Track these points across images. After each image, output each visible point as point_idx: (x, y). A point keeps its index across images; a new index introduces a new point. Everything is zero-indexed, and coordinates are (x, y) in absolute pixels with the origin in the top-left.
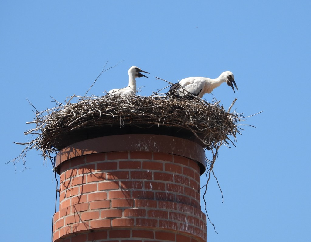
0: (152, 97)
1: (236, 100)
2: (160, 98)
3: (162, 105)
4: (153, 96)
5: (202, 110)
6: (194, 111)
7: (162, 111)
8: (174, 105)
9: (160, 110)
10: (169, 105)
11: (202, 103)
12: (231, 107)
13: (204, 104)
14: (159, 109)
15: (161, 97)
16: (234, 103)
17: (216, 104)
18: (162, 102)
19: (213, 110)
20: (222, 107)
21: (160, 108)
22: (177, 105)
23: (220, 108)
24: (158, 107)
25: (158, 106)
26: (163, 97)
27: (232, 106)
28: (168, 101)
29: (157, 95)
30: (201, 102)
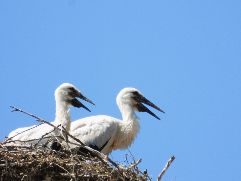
0: (3, 146)
1: (173, 158)
2: (18, 148)
3: (22, 163)
4: (5, 143)
5: (102, 175)
6: (86, 177)
7: (22, 176)
8: (45, 164)
9: (18, 173)
10: (35, 164)
11: (104, 163)
12: (163, 173)
13: (108, 166)
14: (15, 171)
15: (20, 147)
16: (168, 166)
17: (132, 165)
18: (22, 157)
19: (126, 178)
20: (146, 173)
21: (19, 169)
22: (51, 165)
23: (140, 174)
24: (14, 167)
25: (13, 164)
26: (24, 146)
27: (164, 171)
28: (34, 156)
29: (14, 142)
30: (103, 161)
